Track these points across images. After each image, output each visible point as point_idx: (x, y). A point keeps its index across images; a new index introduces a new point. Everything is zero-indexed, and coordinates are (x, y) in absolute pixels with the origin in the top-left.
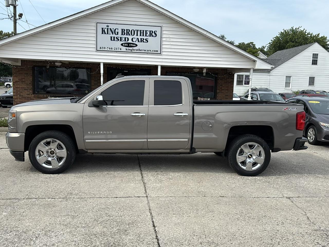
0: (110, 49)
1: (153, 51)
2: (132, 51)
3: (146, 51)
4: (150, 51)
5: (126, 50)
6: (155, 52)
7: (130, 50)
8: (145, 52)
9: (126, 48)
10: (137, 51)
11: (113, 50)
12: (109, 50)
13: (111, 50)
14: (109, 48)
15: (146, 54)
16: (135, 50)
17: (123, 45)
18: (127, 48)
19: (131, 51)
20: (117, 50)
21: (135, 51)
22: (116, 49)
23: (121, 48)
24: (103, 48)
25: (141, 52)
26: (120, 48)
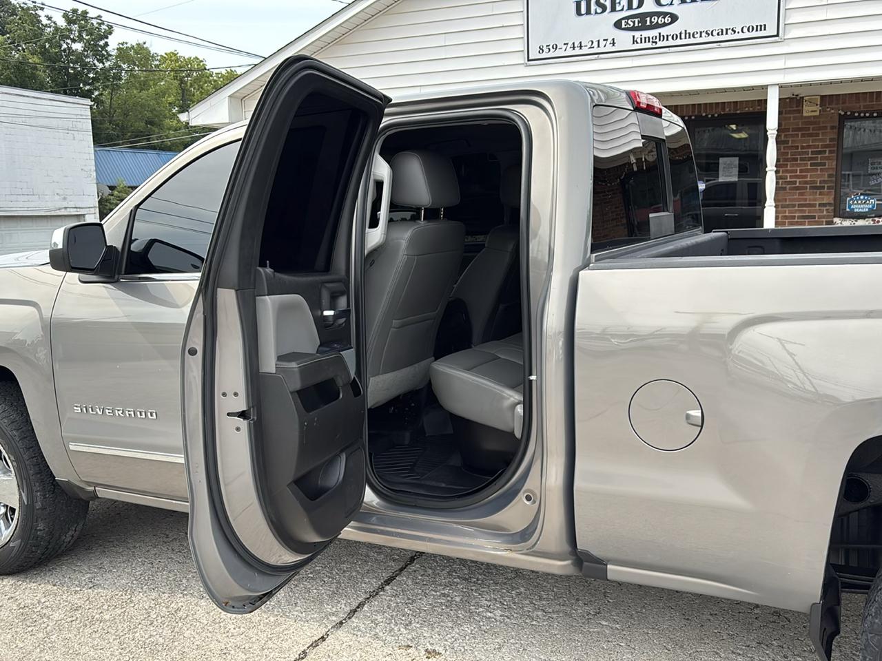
0: (574, 48)
1: (745, 30)
2: (656, 43)
3: (715, 33)
4: (730, 32)
5: (634, 41)
6: (754, 34)
7: (647, 39)
8: (711, 39)
9: (634, 37)
10: (679, 42)
11: (585, 50)
12: (570, 52)
13: (577, 51)
14: (570, 44)
15: (715, 45)
16: (670, 38)
17: (623, 26)
18: (637, 34)
19: (654, 45)
20: (599, 46)
21: (671, 42)
22: (595, 44)
23: (613, 39)
24: (551, 47)
25: (692, 41)
26: (610, 40)
